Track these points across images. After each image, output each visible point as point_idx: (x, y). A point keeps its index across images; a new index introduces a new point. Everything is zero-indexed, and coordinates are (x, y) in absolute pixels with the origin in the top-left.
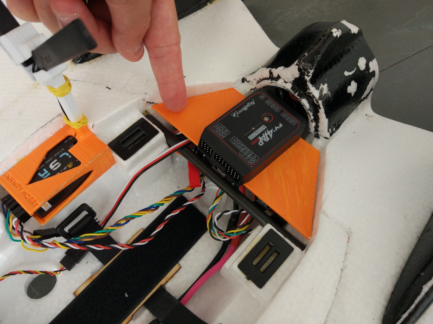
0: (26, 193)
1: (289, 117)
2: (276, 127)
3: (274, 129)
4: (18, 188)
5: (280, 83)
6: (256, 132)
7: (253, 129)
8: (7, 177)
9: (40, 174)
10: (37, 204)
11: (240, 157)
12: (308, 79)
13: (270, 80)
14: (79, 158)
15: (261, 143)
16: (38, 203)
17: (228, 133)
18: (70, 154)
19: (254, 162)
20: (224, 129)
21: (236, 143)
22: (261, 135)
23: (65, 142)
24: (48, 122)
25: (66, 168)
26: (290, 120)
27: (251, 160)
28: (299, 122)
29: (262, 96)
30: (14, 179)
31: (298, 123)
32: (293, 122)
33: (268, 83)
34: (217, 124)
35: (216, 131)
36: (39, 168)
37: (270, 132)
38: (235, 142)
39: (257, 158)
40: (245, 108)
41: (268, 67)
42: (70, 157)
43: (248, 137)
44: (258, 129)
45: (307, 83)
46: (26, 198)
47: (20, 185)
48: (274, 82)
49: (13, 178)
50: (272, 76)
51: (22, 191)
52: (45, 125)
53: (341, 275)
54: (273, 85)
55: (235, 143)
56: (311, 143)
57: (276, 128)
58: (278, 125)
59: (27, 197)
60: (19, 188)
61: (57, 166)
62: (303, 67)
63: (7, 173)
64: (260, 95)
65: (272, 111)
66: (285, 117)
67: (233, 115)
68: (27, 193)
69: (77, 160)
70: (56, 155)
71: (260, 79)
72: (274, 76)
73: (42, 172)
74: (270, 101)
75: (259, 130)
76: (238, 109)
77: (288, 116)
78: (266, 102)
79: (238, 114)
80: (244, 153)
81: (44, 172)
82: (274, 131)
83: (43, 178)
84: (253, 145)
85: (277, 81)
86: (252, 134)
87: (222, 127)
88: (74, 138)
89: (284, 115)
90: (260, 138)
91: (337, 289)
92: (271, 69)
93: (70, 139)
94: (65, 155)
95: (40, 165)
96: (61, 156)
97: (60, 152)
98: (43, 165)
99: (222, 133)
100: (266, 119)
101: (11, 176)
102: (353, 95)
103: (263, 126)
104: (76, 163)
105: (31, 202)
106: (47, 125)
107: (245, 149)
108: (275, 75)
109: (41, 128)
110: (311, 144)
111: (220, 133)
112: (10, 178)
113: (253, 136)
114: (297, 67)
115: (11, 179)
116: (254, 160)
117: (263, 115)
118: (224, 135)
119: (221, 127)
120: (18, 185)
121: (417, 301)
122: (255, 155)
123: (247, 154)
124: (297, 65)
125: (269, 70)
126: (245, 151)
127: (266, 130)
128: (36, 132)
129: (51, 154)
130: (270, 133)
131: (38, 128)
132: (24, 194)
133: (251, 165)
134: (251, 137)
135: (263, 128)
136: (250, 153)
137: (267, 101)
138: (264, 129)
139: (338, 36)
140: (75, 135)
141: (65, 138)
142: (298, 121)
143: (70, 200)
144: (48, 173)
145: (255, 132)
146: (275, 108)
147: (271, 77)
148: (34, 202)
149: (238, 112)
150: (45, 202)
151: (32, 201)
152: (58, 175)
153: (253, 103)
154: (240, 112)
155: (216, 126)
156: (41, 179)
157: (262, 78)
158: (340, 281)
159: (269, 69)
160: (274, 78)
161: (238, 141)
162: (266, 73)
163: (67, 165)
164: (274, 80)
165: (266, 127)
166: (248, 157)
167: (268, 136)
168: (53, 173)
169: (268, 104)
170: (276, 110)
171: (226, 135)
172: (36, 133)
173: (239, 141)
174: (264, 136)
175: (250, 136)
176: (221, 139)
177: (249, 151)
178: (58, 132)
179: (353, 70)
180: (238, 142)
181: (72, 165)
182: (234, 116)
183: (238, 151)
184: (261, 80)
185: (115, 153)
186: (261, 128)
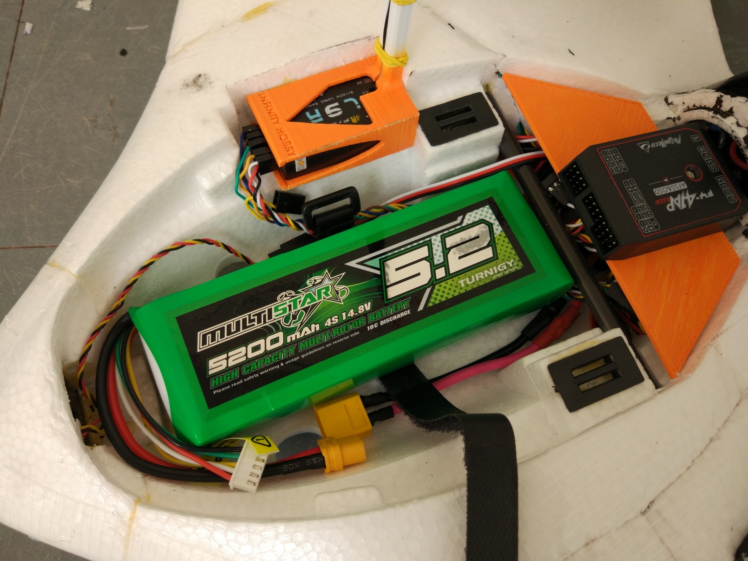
0: (282, 132)
1: (728, 187)
2: (702, 193)
3: (698, 195)
4: (273, 120)
5: (728, 124)
6: (668, 188)
7: (666, 180)
8: (262, 99)
9: (308, 114)
10: (293, 154)
11: (631, 213)
13: (713, 112)
14: (371, 114)
15: (671, 207)
16: (295, 153)
17: (624, 169)
18: (360, 103)
19: (650, 230)
20: (620, 161)
21: (632, 191)
22: (675, 194)
23: (358, 83)
24: (349, 42)
25: (348, 120)
26: (728, 193)
27: (647, 226)
28: (740, 201)
29: (696, 136)
30: (271, 106)
31: (738, 202)
32: (731, 197)
33: (706, 115)
34: (611, 148)
35: (606, 158)
36: (309, 104)
37: (691, 196)
38: (630, 188)
39: (656, 227)
40: (663, 144)
41: (717, 90)
42: (359, 107)
43: (654, 190)
44: (674, 185)
46: (281, 139)
47: (278, 118)
48: (718, 118)
49: (270, 103)
50: (718, 107)
51: (278, 126)
52: (343, 44)
53: (708, 445)
54: (715, 121)
55: (630, 190)
56: (732, 240)
57: (702, 195)
58: (706, 192)
59: (283, 137)
60: (275, 120)
61: (336, 112)
63: (263, 92)
64: (694, 133)
65: (704, 167)
66: (721, 184)
67: (641, 145)
68: (284, 133)
69: (367, 116)
70: (340, 96)
71: (694, 106)
72: (722, 109)
73: (313, 113)
74: (705, 149)
75: (674, 187)
76: (652, 141)
77: (727, 185)
78: (699, 148)
79: (649, 147)
80: (640, 210)
81: (315, 113)
82: (698, 198)
83: (312, 121)
84: (658, 205)
85: (725, 117)
86: (661, 188)
87: (618, 157)
88: (374, 83)
89: (721, 181)
90: (671, 198)
91: (693, 461)
92: (722, 94)
93: (367, 81)
94: (352, 103)
95: (313, 102)
96: (346, 101)
97: (346, 94)
98: (317, 104)
99: (615, 166)
100: (690, 175)
101: (267, 100)
103: (682, 183)
104: (365, 120)
105: (286, 147)
106: (346, 45)
107: (643, 205)
108: (725, 107)
109: (336, 46)
110: (733, 243)
111: (612, 164)
112: (265, 102)
113: (662, 190)
115: (266, 104)
116: (651, 228)
117: (688, 166)
118: (616, 169)
119: (616, 155)
120: (275, 116)
122: (655, 220)
123: (643, 214)
125: (719, 96)
126: (642, 209)
127: (685, 190)
128: (327, 48)
129: (333, 92)
130: (691, 198)
131: (332, 45)
132: (279, 131)
133: (645, 234)
134: (659, 191)
135: (681, 186)
136: (648, 215)
137: (702, 148)
138: (683, 188)
140: (377, 78)
141: (359, 77)
142: (739, 199)
143: (332, 171)
144: (320, 117)
145: (667, 186)
146: (711, 164)
147: (717, 109)
148: (291, 148)
149: (650, 144)
150: (302, 158)
151: (288, 146)
152: (334, 126)
153: (678, 141)
154: (653, 145)
155: (608, 150)
156: (308, 121)
157: (698, 105)
158: (702, 453)
159: (718, 94)
160: (722, 111)
161: (635, 188)
162: (710, 98)
163: (351, 118)
164: (720, 115)
165: (686, 187)
166: (643, 219)
167: (686, 202)
168: (327, 120)
169: (702, 152)
170: (710, 167)
171: (620, 171)
172: (326, 50)
173: (637, 190)
174: (678, 198)
175: (658, 189)
176: (610, 174)
177: (648, 212)
178: (354, 63)
180: (635, 190)
181: (358, 120)
182: (642, 147)
183: (631, 203)
184: (696, 108)
185: (421, 129)
186: (678, 184)
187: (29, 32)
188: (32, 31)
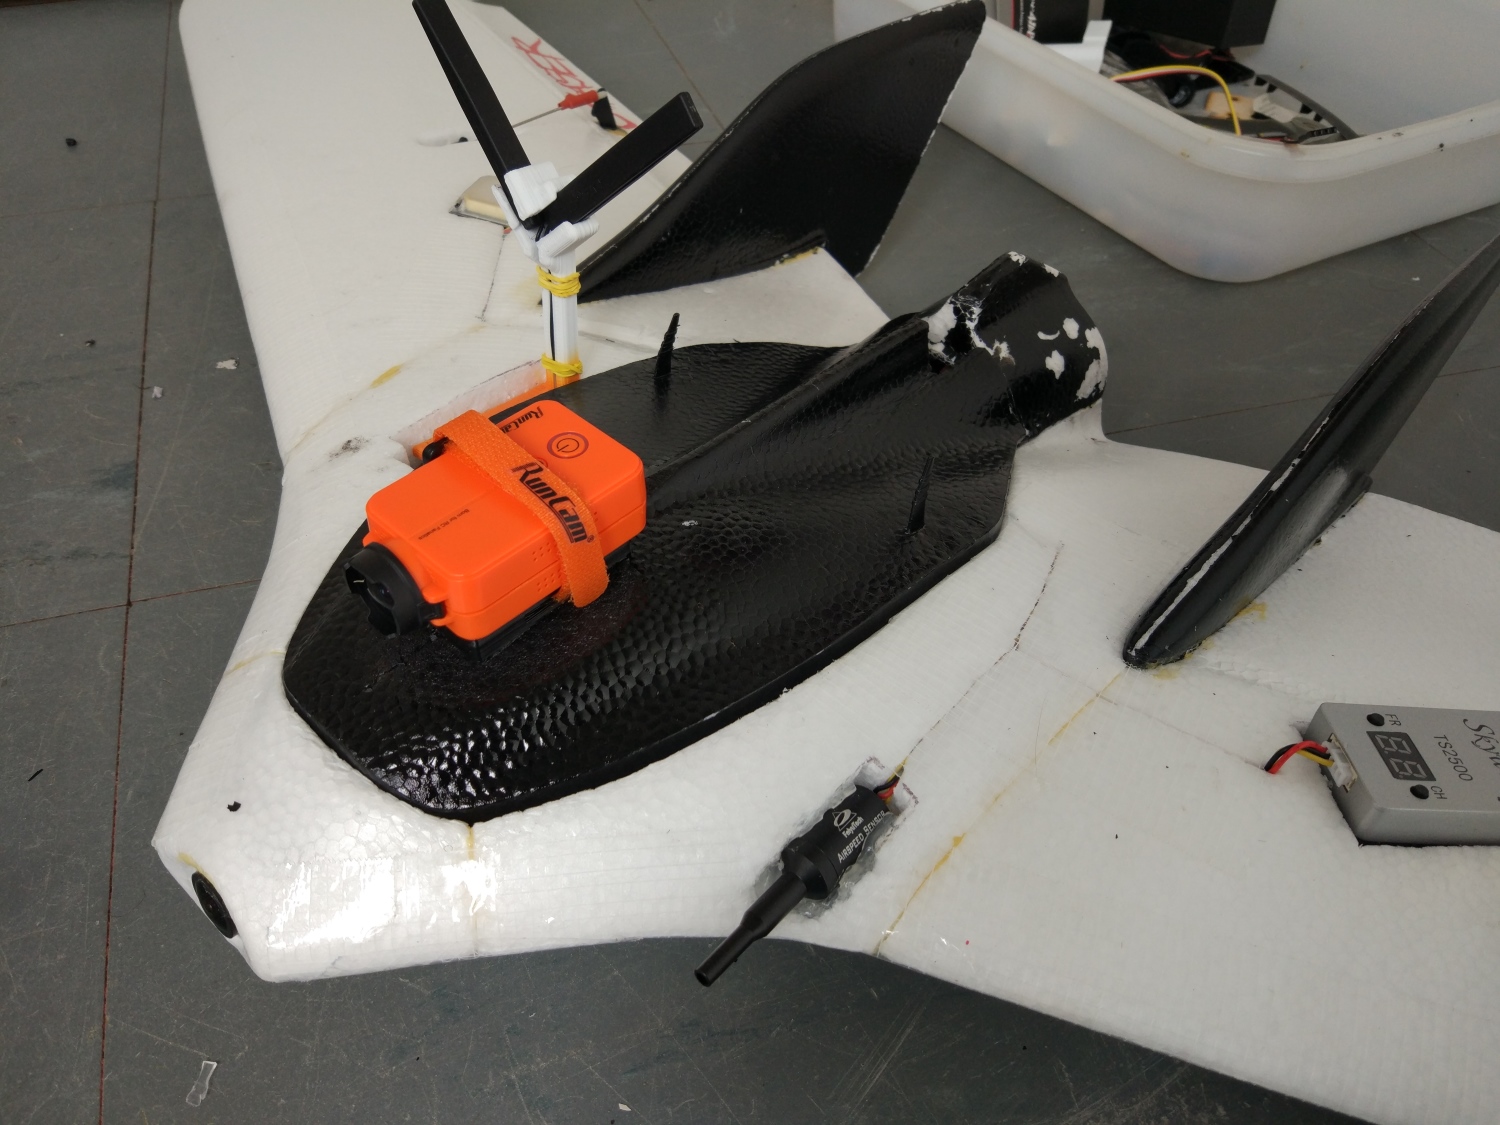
12: (971, 325)
45: (970, 333)
62: (962, 305)
102: (1057, 376)
109: (499, 375)
114: (952, 306)
121: (1178, 600)
124: (951, 302)
139: (1021, 262)
179: (1055, 333)
187: (159, 396)
188: (163, 394)
